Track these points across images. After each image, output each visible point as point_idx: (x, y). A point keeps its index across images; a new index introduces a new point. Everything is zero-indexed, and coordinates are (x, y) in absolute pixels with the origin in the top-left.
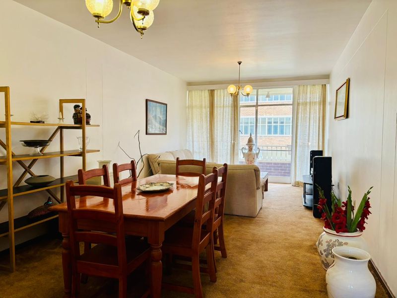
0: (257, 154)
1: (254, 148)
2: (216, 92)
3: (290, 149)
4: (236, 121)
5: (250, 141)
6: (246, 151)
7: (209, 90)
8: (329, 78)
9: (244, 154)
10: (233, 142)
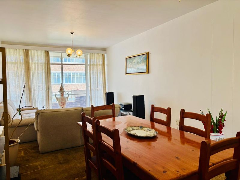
0: (67, 98)
1: (64, 93)
2: (30, 52)
3: (85, 93)
4: (49, 75)
5: (62, 89)
6: (59, 96)
7: (23, 50)
8: (106, 50)
9: (57, 98)
10: (47, 90)
